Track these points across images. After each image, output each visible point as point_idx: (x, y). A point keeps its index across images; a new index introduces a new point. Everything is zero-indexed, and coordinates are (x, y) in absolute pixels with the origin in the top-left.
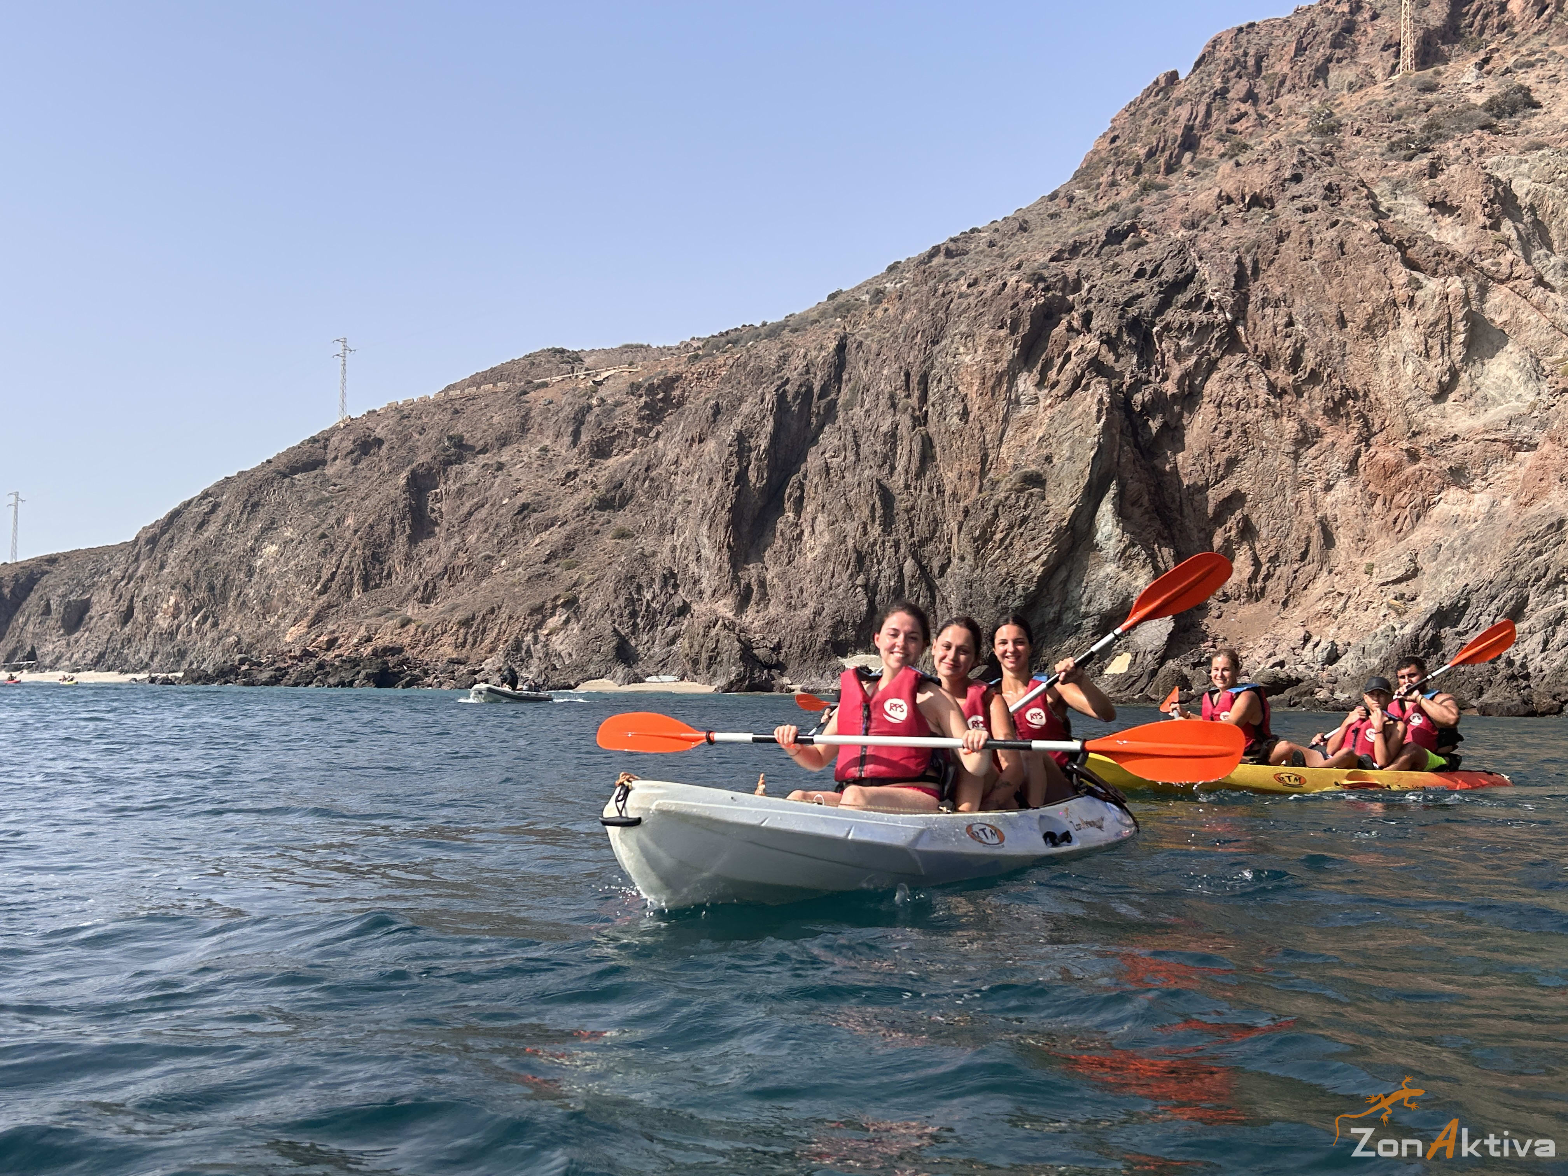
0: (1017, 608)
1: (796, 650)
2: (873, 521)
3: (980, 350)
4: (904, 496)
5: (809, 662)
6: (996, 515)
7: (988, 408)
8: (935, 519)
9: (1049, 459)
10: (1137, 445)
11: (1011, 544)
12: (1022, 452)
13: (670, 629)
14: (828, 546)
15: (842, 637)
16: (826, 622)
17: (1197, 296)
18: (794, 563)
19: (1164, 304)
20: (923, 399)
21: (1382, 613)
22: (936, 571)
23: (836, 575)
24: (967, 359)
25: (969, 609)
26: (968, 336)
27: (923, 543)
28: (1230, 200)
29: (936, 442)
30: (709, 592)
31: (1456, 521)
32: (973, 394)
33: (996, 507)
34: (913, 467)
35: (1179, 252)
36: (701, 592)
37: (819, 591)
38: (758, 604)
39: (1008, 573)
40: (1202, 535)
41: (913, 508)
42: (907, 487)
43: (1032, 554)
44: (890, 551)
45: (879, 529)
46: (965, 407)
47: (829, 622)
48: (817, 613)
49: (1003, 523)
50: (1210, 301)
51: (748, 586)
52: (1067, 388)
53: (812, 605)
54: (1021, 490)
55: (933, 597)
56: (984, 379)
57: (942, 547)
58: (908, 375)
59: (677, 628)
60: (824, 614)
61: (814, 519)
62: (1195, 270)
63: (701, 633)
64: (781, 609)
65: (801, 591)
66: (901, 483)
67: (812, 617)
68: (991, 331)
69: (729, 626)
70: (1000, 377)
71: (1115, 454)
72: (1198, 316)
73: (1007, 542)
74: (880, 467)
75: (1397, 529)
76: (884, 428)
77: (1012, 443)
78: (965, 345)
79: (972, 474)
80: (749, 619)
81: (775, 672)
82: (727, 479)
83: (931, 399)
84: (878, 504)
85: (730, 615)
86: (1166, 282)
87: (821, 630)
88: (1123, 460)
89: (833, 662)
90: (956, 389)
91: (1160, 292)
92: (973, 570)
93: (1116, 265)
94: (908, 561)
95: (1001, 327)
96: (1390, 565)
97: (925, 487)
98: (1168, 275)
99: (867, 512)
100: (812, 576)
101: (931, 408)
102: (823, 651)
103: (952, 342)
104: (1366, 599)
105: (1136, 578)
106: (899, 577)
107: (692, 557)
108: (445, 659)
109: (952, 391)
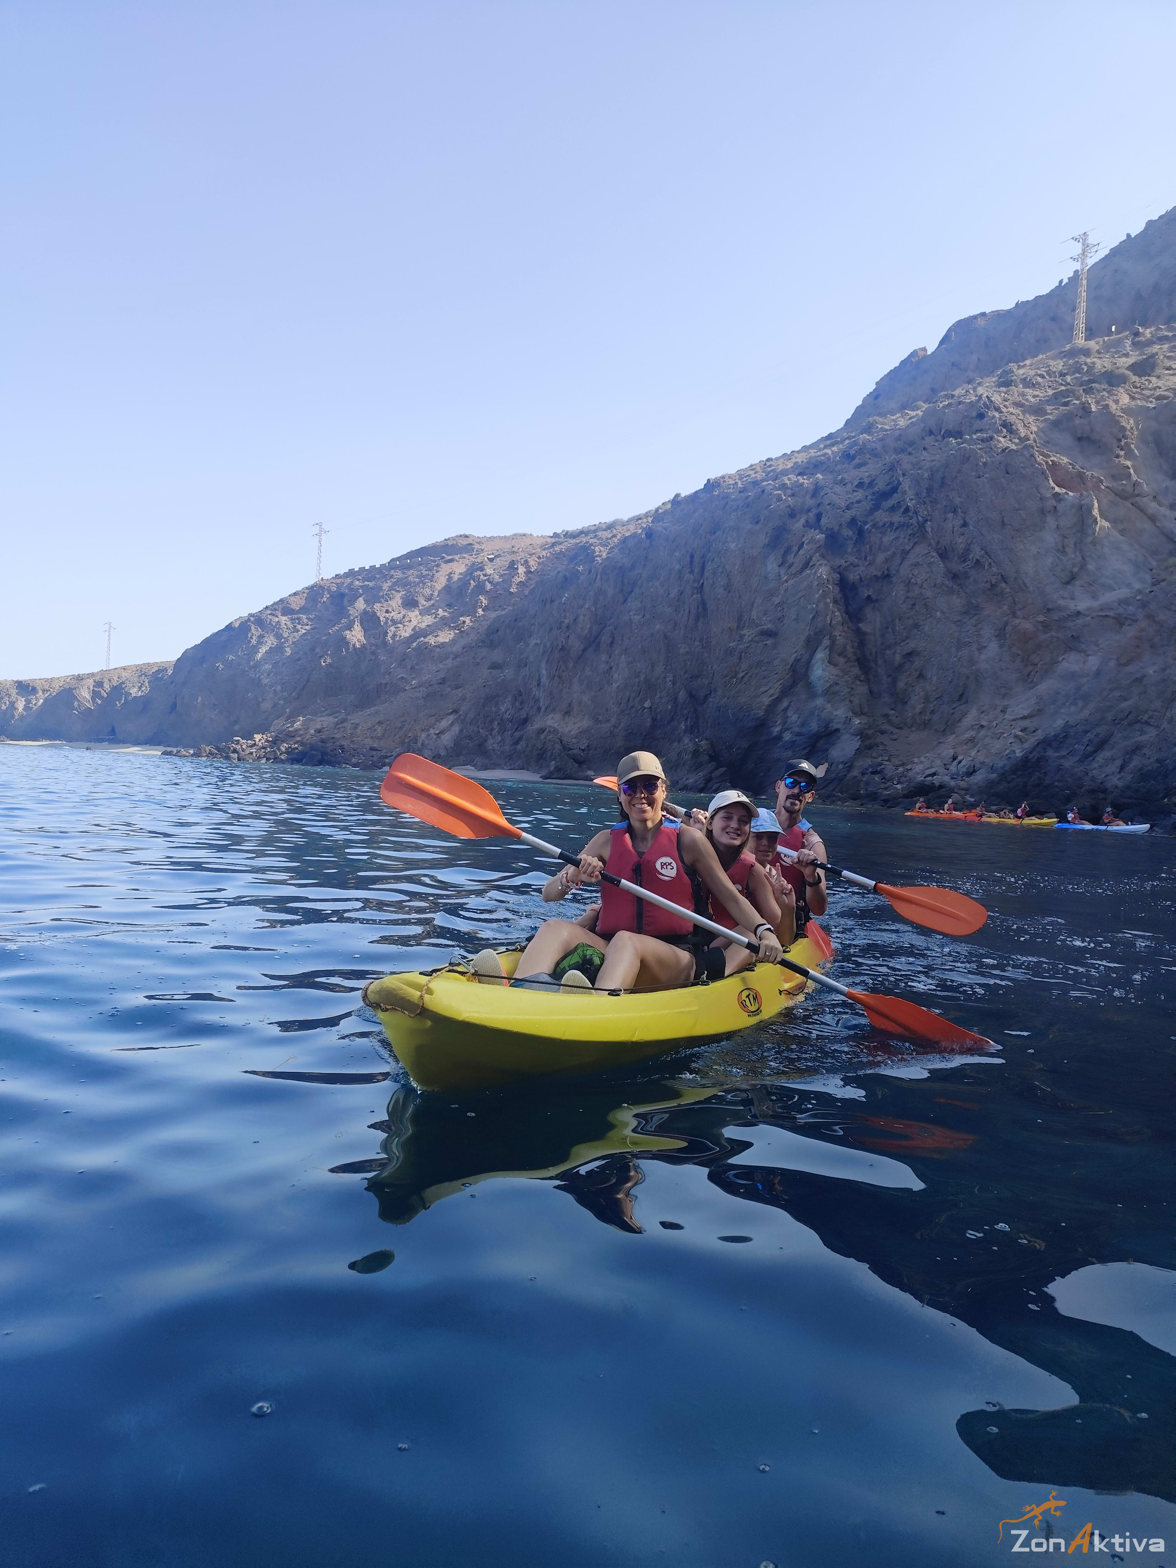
0: (750, 728)
2: (659, 661)
3: (742, 539)
4: (682, 645)
6: (740, 659)
7: (745, 582)
8: (703, 662)
9: (780, 619)
10: (847, 612)
11: (749, 680)
12: (764, 615)
13: (515, 734)
14: (627, 679)
16: (621, 732)
17: (899, 502)
19: (876, 507)
20: (701, 574)
21: (1010, 741)
22: (701, 699)
23: (631, 700)
24: (733, 546)
26: (735, 529)
27: (693, 678)
28: (931, 433)
29: (707, 606)
30: (543, 709)
31: (1073, 676)
32: (735, 571)
33: (741, 654)
34: (691, 623)
35: (889, 470)
36: (539, 709)
37: (619, 711)
38: (576, 718)
39: (746, 702)
40: (889, 680)
41: (687, 653)
42: (685, 638)
43: (763, 689)
44: (669, 684)
45: (663, 668)
46: (729, 581)
47: (624, 732)
48: (617, 725)
49: (744, 665)
50: (908, 507)
51: (570, 705)
52: (799, 569)
53: (613, 720)
54: (759, 642)
55: (697, 718)
56: (743, 560)
57: (706, 682)
58: (692, 557)
59: (521, 733)
60: (620, 726)
61: (619, 659)
62: (899, 484)
63: (535, 737)
64: (592, 722)
65: (607, 710)
66: (681, 634)
67: (612, 729)
68: (750, 526)
69: (554, 733)
70: (754, 559)
71: (828, 618)
72: (897, 518)
73: (747, 678)
74: (667, 622)
75: (1030, 680)
76: (672, 595)
77: (761, 608)
78: (732, 536)
80: (569, 729)
82: (560, 628)
83: (706, 574)
84: (663, 650)
85: (555, 725)
86: (878, 492)
87: (618, 736)
88: (834, 622)
90: (724, 567)
91: (872, 500)
92: (722, 699)
93: (843, 479)
94: (682, 692)
95: (757, 523)
96: (1020, 707)
97: (698, 638)
98: (881, 486)
99: (655, 655)
100: (615, 700)
101: (706, 581)
103: (723, 533)
104: (1001, 731)
105: (836, 710)
106: (675, 702)
107: (535, 683)
108: (368, 747)
109: (720, 569)
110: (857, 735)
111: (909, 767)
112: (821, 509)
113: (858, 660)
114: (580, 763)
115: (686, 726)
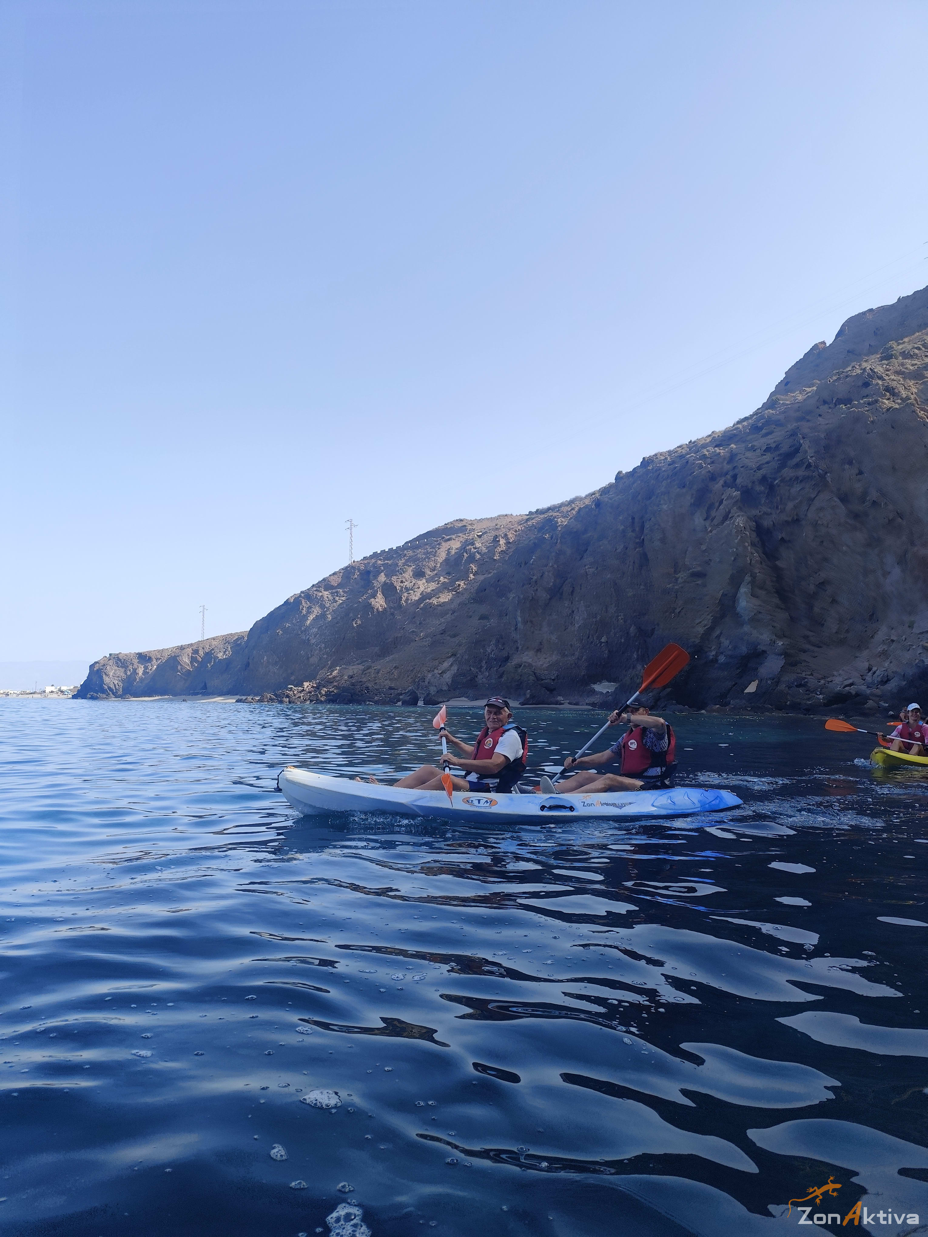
1: (568, 680)
2: (611, 604)
3: (672, 502)
4: (630, 589)
5: (574, 688)
6: (676, 598)
7: (677, 535)
8: (647, 602)
9: (708, 563)
10: (765, 553)
11: (685, 614)
12: (694, 559)
13: (499, 669)
14: (586, 620)
15: (593, 672)
16: (584, 664)
17: (801, 460)
18: (569, 630)
19: (783, 466)
20: (642, 532)
22: (649, 633)
23: (590, 636)
24: (665, 507)
26: (665, 493)
27: (641, 616)
28: (825, 402)
29: (648, 556)
30: (520, 648)
32: (668, 527)
33: (676, 593)
34: (636, 571)
35: (791, 436)
36: (517, 648)
37: (581, 646)
38: (546, 654)
39: (683, 633)
40: (806, 606)
41: (634, 596)
42: (632, 583)
43: (697, 621)
44: (620, 622)
45: (615, 609)
46: (664, 535)
47: (586, 664)
48: (580, 658)
49: (680, 602)
50: (809, 463)
51: (541, 644)
52: (720, 520)
53: (577, 654)
54: (691, 582)
55: (647, 648)
56: (674, 518)
57: (652, 618)
58: (633, 518)
59: (503, 669)
60: (583, 659)
61: (579, 604)
62: (800, 445)
63: (513, 671)
64: (560, 657)
65: (572, 646)
66: (628, 581)
67: (576, 661)
68: (678, 489)
69: (528, 667)
70: (683, 516)
71: (748, 559)
72: (801, 472)
73: (683, 613)
74: (616, 572)
76: (618, 551)
77: (692, 555)
78: (664, 499)
79: (668, 574)
80: (541, 663)
81: (554, 693)
82: (530, 584)
83: (646, 531)
84: (614, 595)
85: (530, 661)
86: (783, 454)
87: (581, 669)
88: (753, 562)
89: (588, 687)
90: (659, 525)
91: (778, 460)
92: (664, 631)
93: (753, 447)
94: (632, 627)
95: (684, 487)
96: (925, 621)
97: (642, 583)
98: (785, 448)
99: (608, 599)
100: (578, 637)
101: (645, 537)
102: (582, 680)
103: (657, 497)
104: (909, 643)
105: (761, 634)
106: (627, 637)
107: (513, 628)
108: (387, 687)
109: (657, 527)
110: (781, 655)
111: (829, 679)
112: (736, 471)
113: (777, 592)
114: (551, 690)
115: (638, 655)
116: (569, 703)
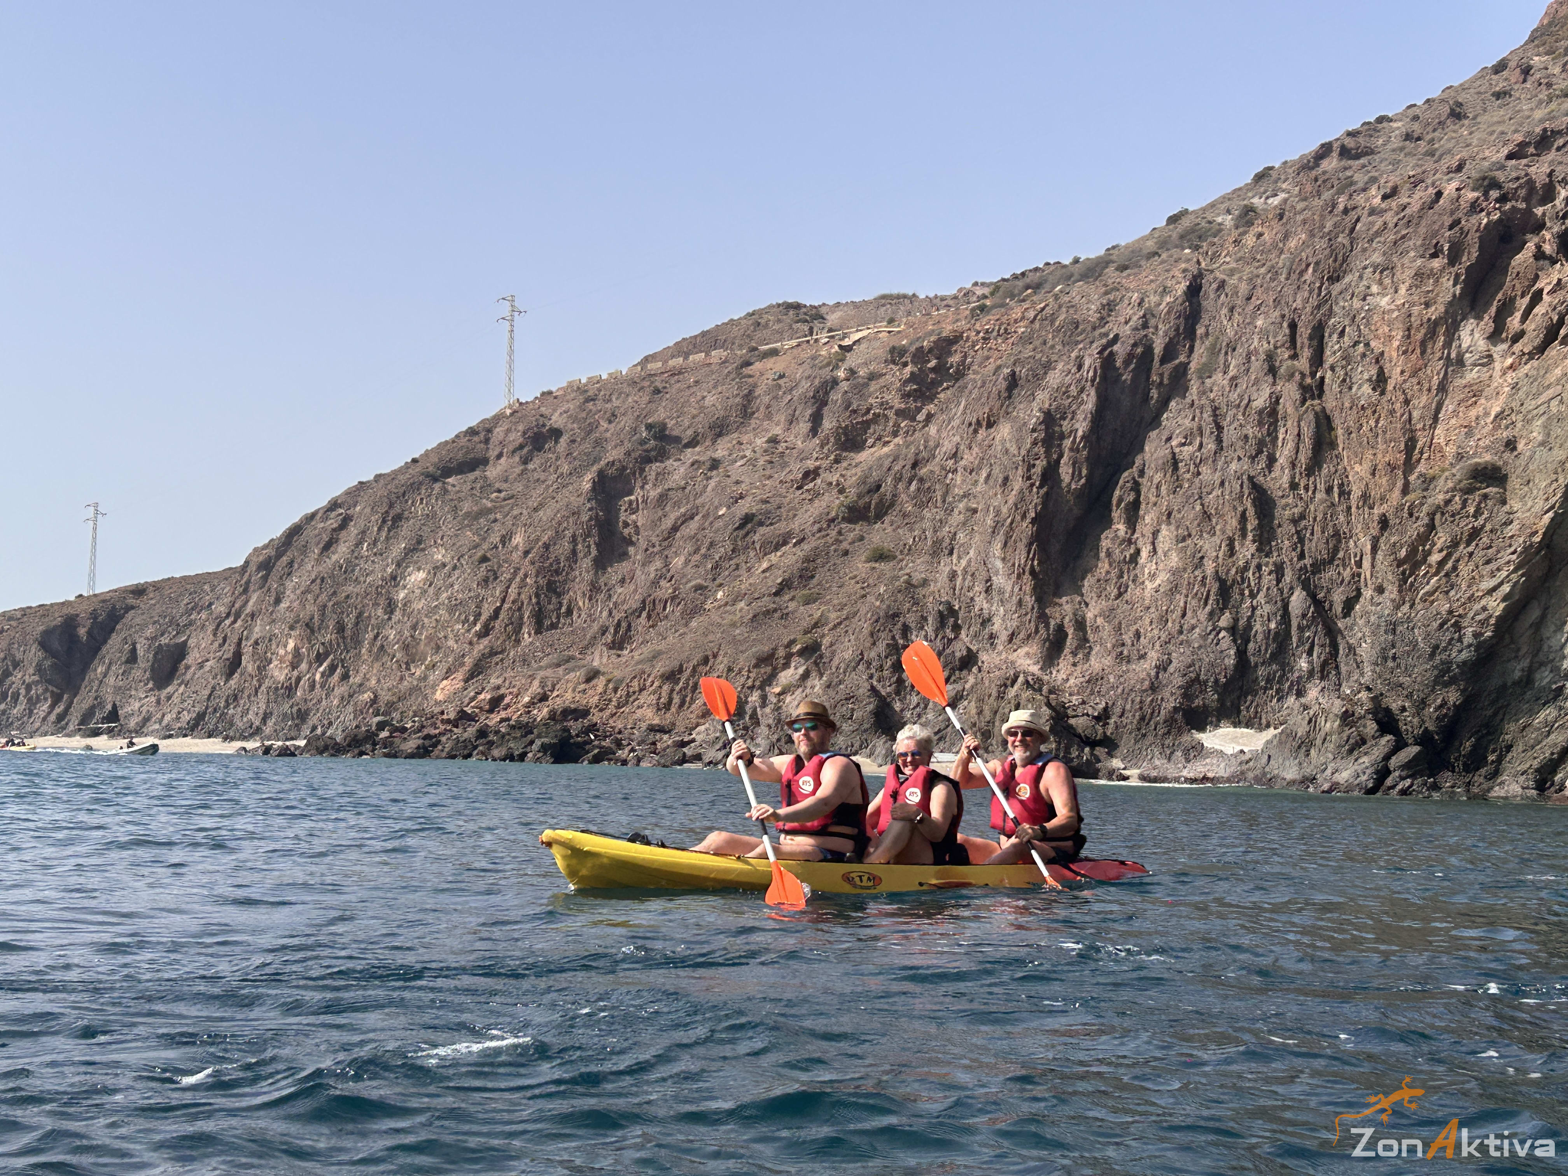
0: (1464, 663)
1: (1131, 719)
2: (1244, 535)
3: (1403, 290)
4: (1290, 500)
5: (1150, 738)
6: (1431, 527)
7: (1415, 373)
8: (1336, 534)
9: (1511, 445)
11: (1455, 568)
12: (1469, 434)
14: (1176, 573)
15: (1198, 702)
16: (1174, 680)
18: (1127, 596)
20: (1317, 360)
22: (1338, 608)
23: (1189, 613)
24: (1384, 302)
25: (1390, 664)
26: (1386, 269)
27: (1318, 567)
29: (1337, 422)
30: (1004, 636)
32: (1392, 351)
33: (1432, 516)
34: (1303, 458)
36: (992, 637)
37: (1164, 636)
38: (1074, 654)
39: (1450, 612)
41: (1302, 517)
42: (1294, 486)
43: (1488, 584)
44: (1268, 580)
45: (1253, 548)
46: (1381, 371)
47: (1178, 681)
48: (1162, 667)
49: (1442, 538)
51: (1060, 629)
52: (1537, 342)
53: (1153, 656)
54: (1470, 491)
55: (1334, 646)
56: (1409, 330)
57: (1347, 573)
58: (1293, 326)
59: (958, 687)
60: (1171, 669)
61: (1155, 533)
63: (995, 694)
64: (1108, 661)
65: (1138, 635)
66: (1285, 480)
67: (1153, 673)
68: (1419, 262)
69: (1034, 685)
70: (1433, 328)
73: (1449, 565)
74: (1253, 458)
76: (1260, 401)
77: (1453, 421)
78: (1380, 283)
79: (1392, 467)
80: (1062, 676)
81: (1100, 751)
82: (1029, 478)
83: (1330, 359)
84: (1251, 512)
85: (1035, 669)
87: (1166, 693)
89: (1185, 738)
90: (1367, 345)
92: (1397, 607)
94: (1296, 594)
95: (1434, 255)
97: (1321, 487)
99: (1234, 523)
100: (1154, 614)
101: (1329, 373)
102: (1170, 722)
103: (1361, 277)
106: (1283, 617)
107: (979, 588)
108: (644, 726)
109: (1361, 348)
115: (1310, 663)
116: (1143, 778)
